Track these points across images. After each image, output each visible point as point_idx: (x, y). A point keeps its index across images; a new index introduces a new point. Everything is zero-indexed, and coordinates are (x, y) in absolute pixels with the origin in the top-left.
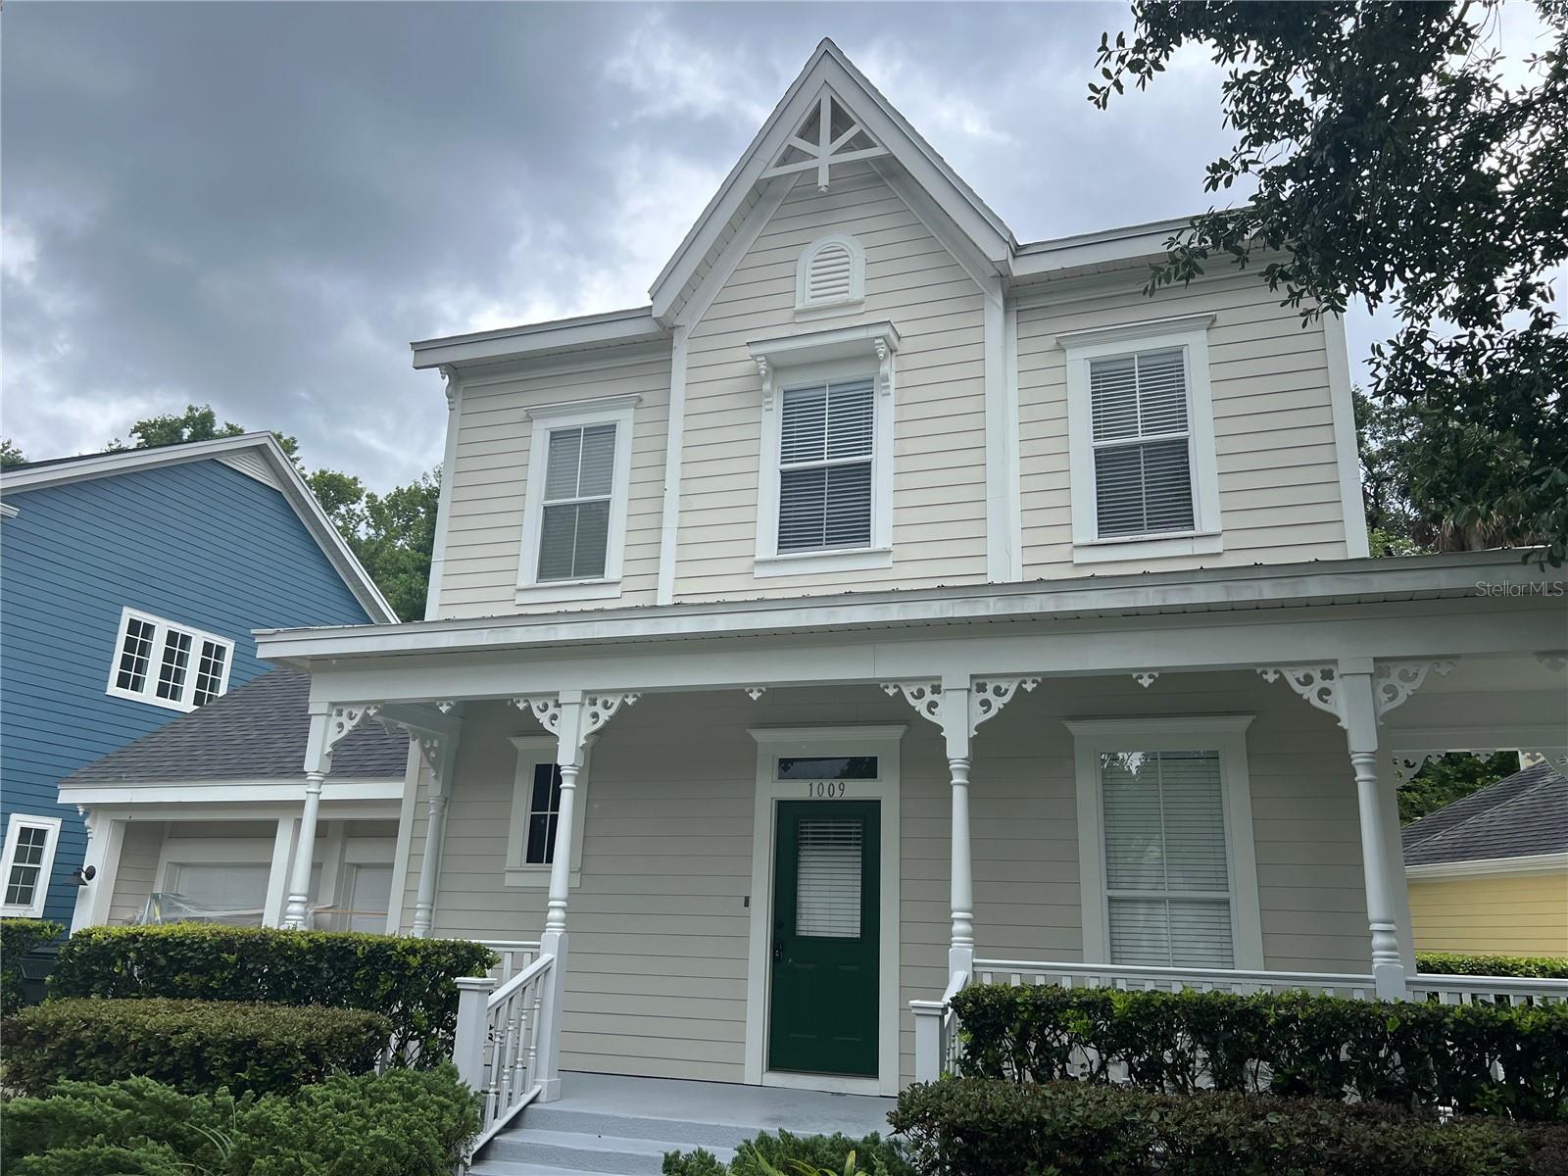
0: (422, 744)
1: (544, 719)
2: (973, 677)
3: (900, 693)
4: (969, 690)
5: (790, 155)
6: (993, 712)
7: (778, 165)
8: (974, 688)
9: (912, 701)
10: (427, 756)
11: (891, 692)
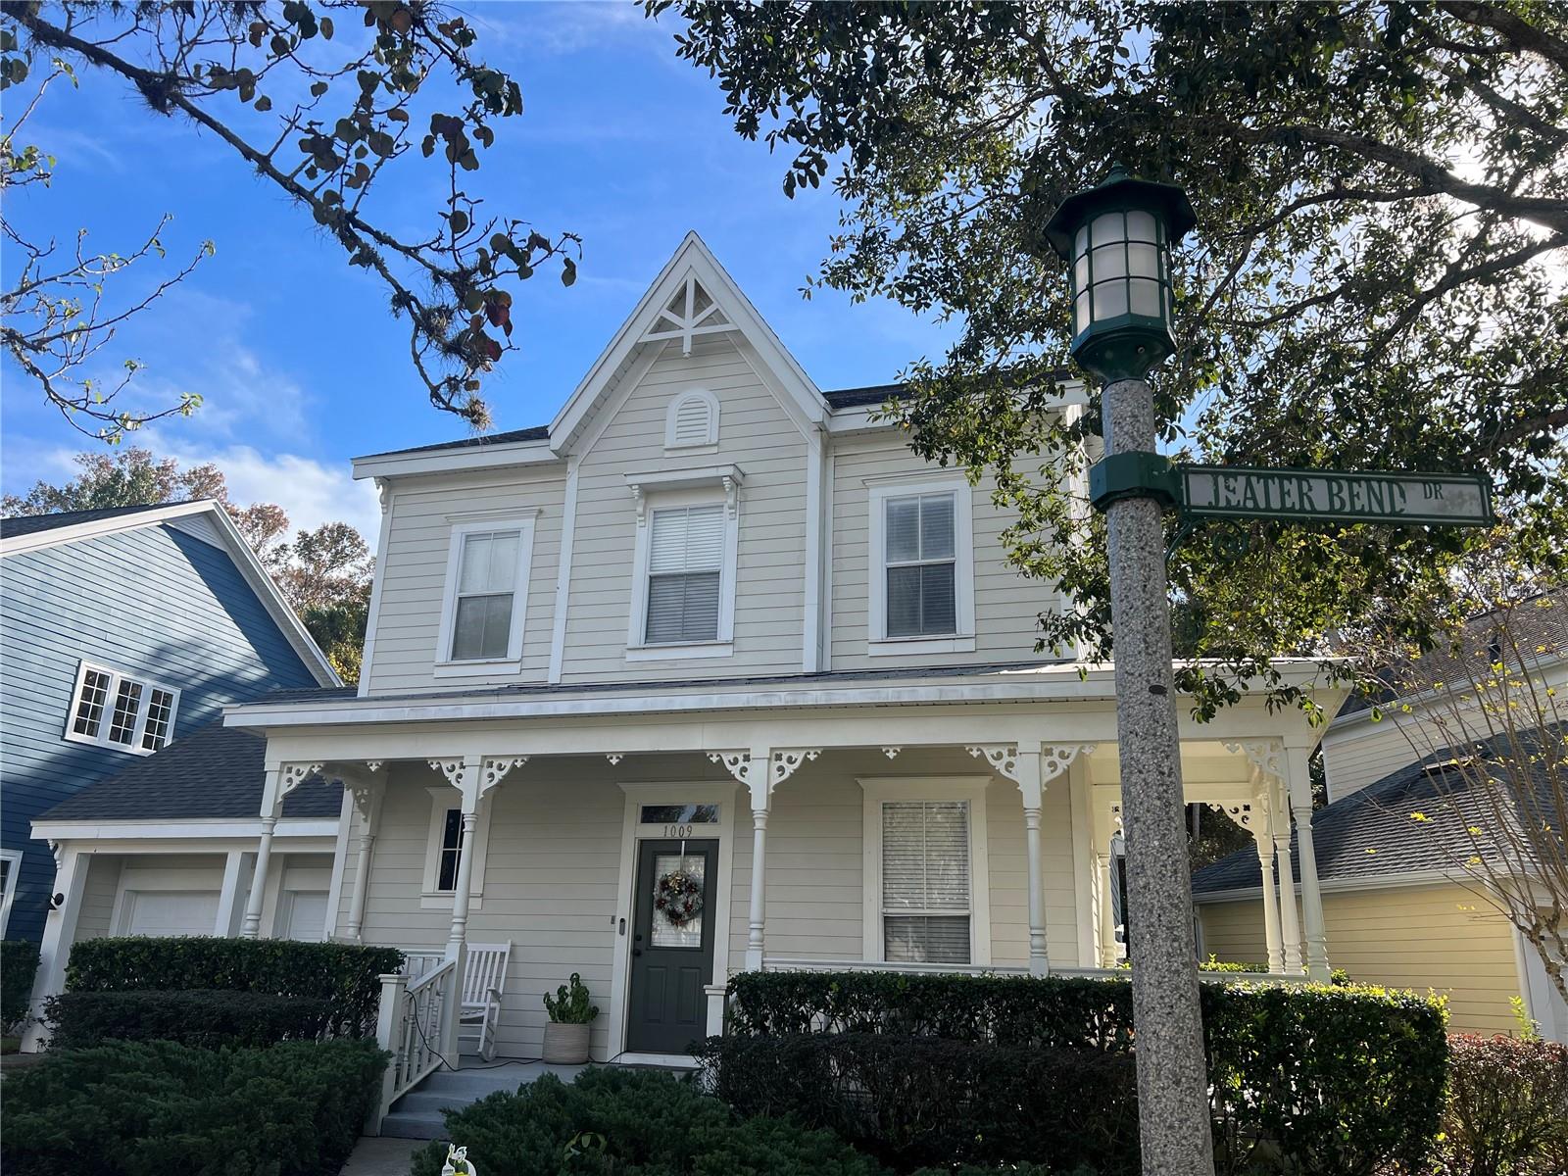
0: (355, 793)
1: (451, 777)
2: (772, 749)
3: (721, 761)
4: (770, 759)
5: (662, 325)
6: (786, 775)
7: (651, 332)
8: (774, 757)
9: (729, 767)
10: (359, 802)
11: (714, 759)
